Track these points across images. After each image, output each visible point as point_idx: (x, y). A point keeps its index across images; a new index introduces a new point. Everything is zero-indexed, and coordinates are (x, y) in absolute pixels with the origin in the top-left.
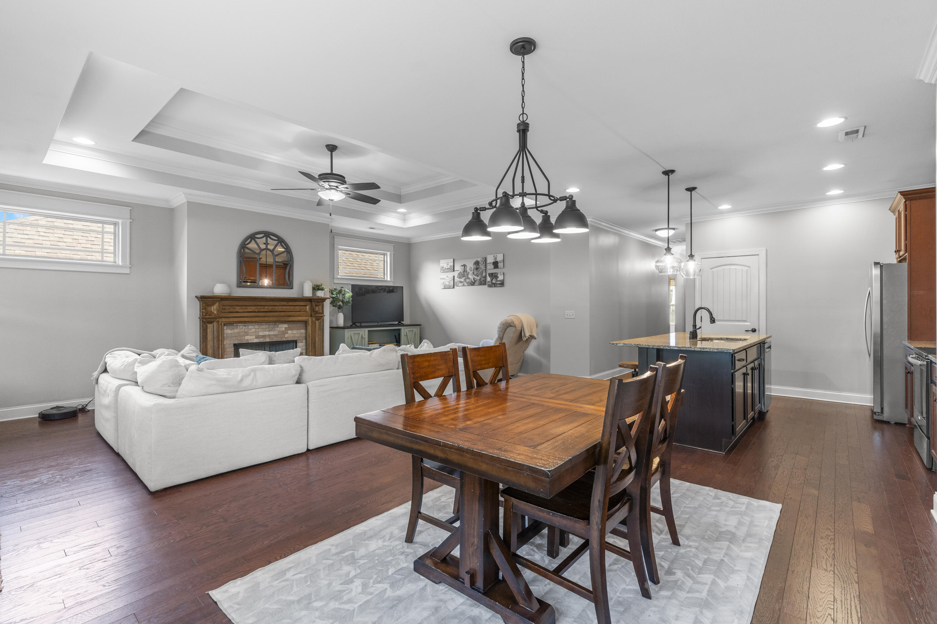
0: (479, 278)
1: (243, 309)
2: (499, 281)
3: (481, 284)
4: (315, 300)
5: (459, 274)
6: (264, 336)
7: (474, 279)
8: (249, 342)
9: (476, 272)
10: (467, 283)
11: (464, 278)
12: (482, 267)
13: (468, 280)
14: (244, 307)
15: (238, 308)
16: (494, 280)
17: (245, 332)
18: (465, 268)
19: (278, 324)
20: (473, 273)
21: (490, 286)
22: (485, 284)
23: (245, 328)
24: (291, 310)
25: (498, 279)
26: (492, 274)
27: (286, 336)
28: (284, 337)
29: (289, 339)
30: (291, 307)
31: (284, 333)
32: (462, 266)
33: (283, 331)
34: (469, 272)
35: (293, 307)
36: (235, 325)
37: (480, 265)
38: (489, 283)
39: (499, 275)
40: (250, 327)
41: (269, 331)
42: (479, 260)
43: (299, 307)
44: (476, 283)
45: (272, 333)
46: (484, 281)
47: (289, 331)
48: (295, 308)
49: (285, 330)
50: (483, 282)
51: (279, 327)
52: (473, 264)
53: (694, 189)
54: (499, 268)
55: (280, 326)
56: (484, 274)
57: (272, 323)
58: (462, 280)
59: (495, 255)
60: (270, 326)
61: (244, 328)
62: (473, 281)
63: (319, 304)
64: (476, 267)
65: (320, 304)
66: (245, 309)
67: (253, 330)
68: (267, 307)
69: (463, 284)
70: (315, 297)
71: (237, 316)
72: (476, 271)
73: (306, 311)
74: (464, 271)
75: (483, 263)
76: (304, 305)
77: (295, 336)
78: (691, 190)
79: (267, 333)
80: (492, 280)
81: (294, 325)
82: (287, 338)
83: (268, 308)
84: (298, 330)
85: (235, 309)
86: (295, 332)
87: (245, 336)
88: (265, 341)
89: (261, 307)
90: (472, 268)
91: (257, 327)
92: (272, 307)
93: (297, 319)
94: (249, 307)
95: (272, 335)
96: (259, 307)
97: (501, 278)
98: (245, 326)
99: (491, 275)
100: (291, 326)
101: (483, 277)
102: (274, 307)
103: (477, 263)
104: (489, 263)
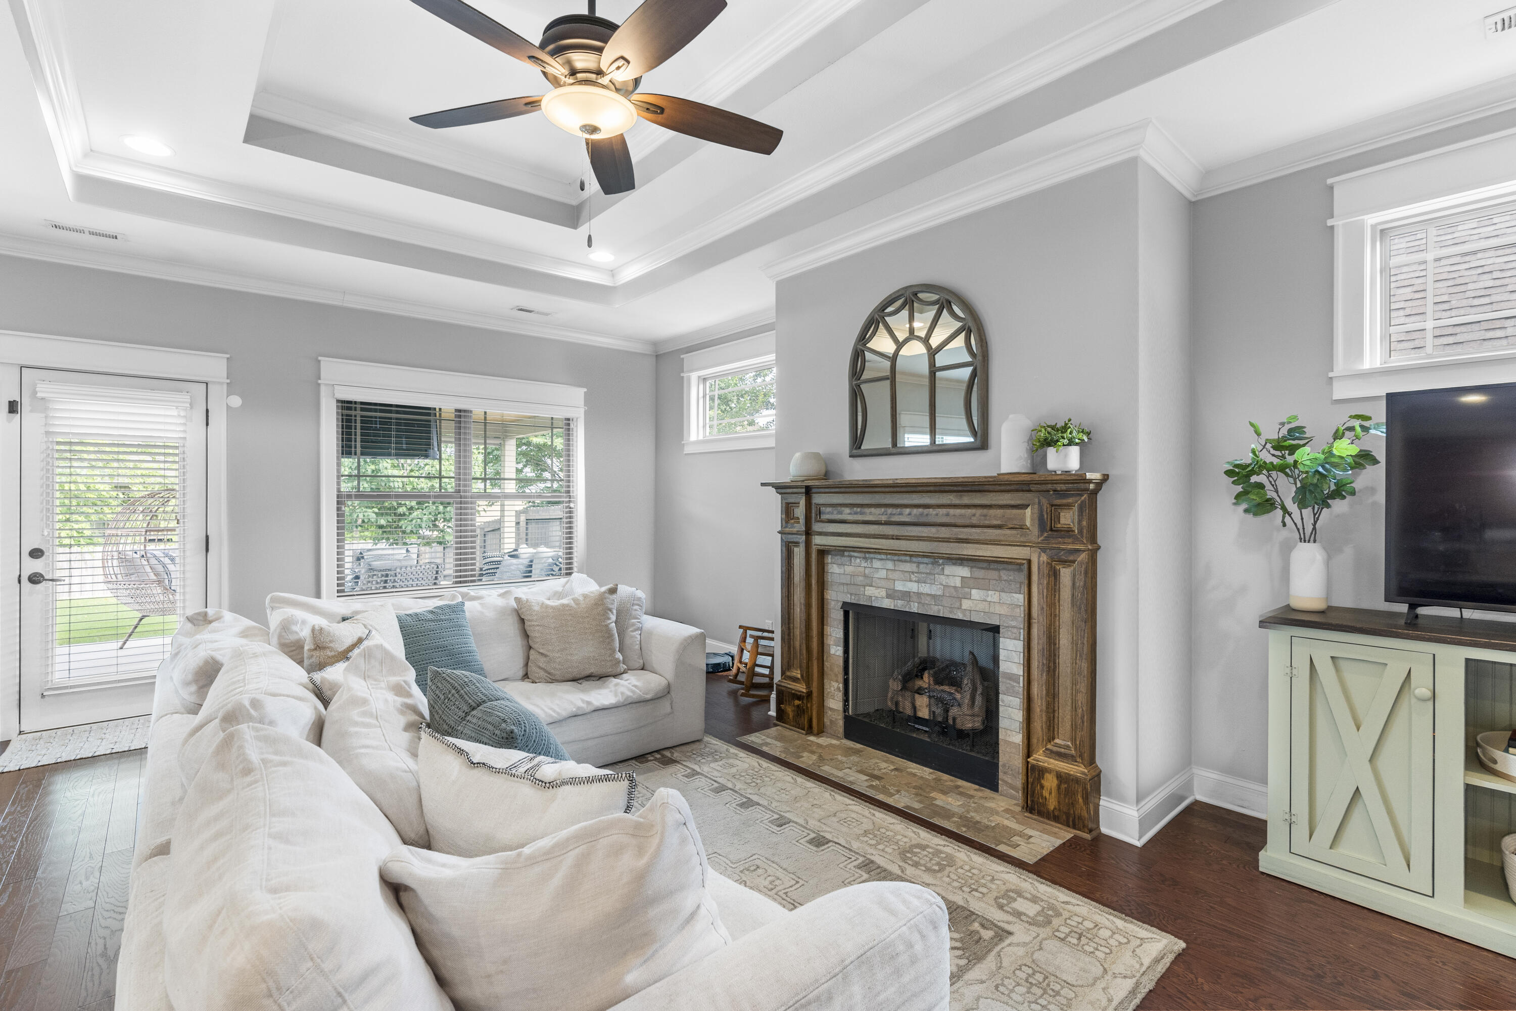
1: (856, 513)
4: (1044, 487)
6: (906, 595)
8: (874, 604)
14: (859, 510)
15: (847, 510)
17: (865, 576)
19: (943, 564)
23: (866, 565)
24: (974, 521)
27: (966, 604)
28: (960, 608)
29: (975, 618)
30: (973, 511)
31: (960, 595)
33: (955, 587)
35: (979, 512)
36: (846, 553)
40: (877, 564)
41: (918, 582)
43: (999, 512)
45: (925, 589)
47: (974, 591)
48: (985, 516)
49: (962, 587)
51: (947, 572)
55: (950, 569)
57: (926, 560)
60: (922, 566)
61: (864, 564)
63: (1064, 501)
65: (1070, 500)
66: (861, 513)
67: (883, 574)
68: (908, 511)
70: (1041, 475)
71: (849, 531)
73: (1022, 527)
76: (1013, 503)
77: (992, 610)
79: (913, 587)
81: (993, 574)
82: (968, 613)
83: (910, 514)
84: (1003, 591)
85: (840, 513)
86: (993, 596)
87: (864, 586)
88: (907, 610)
89: (895, 511)
91: (890, 565)
92: (920, 510)
93: (988, 554)
94: (867, 510)
95: (928, 595)
96: (890, 511)
98: (865, 558)
100: (980, 573)
102: (926, 511)
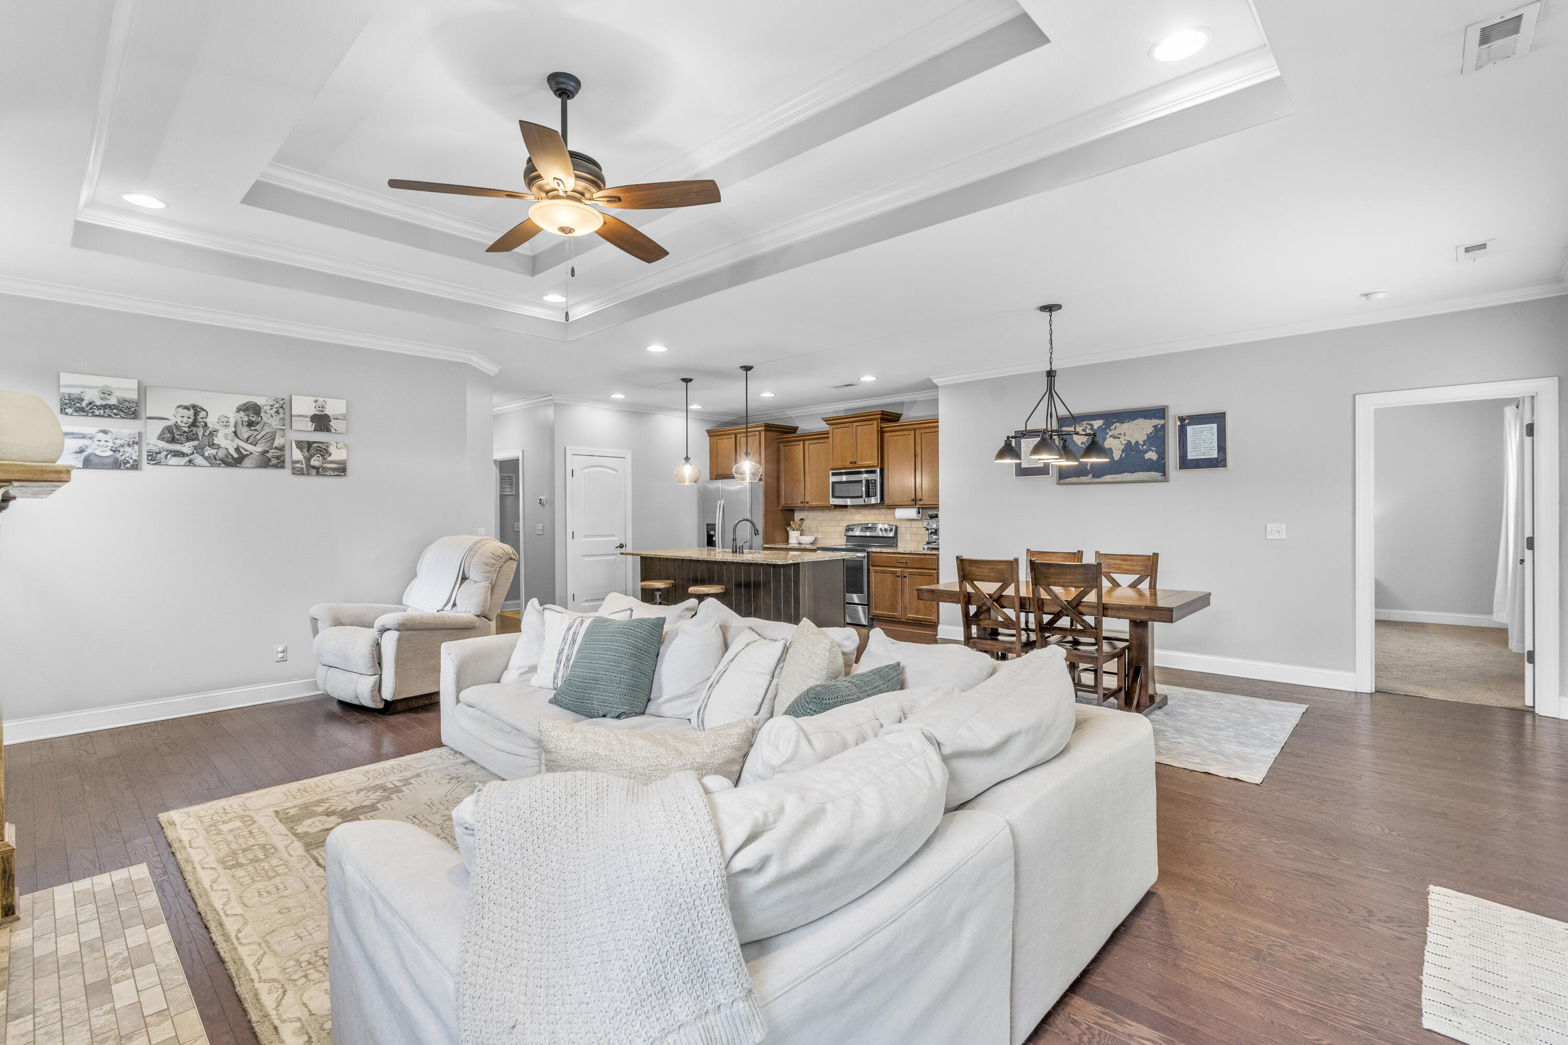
0: (259, 448)
2: (332, 462)
3: (265, 462)
5: (169, 429)
7: (237, 450)
9: (245, 432)
10: (206, 458)
11: (196, 443)
12: (271, 421)
13: (209, 452)
16: (315, 458)
18: (196, 414)
20: (235, 433)
21: (298, 472)
22: (280, 465)
25: (330, 459)
26: (310, 444)
32: (187, 408)
34: (217, 427)
37: (262, 414)
38: (298, 465)
39: (332, 449)
42: (260, 401)
44: (247, 462)
46: (278, 458)
50: (274, 461)
52: (235, 410)
53: (691, 380)
54: (333, 431)
56: (278, 442)
58: (187, 448)
59: (321, 399)
62: (236, 456)
64: (246, 419)
69: (190, 461)
72: (246, 429)
74: (194, 424)
75: (277, 412)
78: (687, 381)
80: (308, 460)
90: (232, 421)
97: (337, 454)
99: (306, 446)
101: (276, 448)
103: (251, 410)
104: (299, 416)
